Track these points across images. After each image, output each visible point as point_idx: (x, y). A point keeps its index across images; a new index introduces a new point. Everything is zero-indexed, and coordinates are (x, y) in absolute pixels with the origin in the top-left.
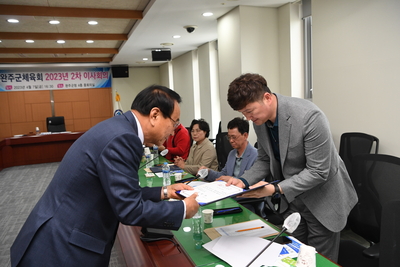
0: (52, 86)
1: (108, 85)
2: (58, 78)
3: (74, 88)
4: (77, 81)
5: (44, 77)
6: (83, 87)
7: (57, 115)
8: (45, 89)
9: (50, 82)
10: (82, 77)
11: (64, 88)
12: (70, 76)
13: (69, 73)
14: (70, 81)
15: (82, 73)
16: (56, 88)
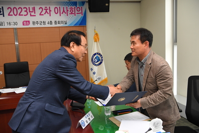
0: (16, 23)
1: (83, 22)
2: (24, 13)
3: (43, 26)
4: (46, 18)
5: (6, 12)
6: (53, 25)
7: (22, 60)
8: (6, 26)
9: (13, 19)
10: (53, 13)
11: (31, 26)
12: (38, 11)
13: (37, 8)
14: (38, 18)
15: (52, 9)
16: (20, 25)
